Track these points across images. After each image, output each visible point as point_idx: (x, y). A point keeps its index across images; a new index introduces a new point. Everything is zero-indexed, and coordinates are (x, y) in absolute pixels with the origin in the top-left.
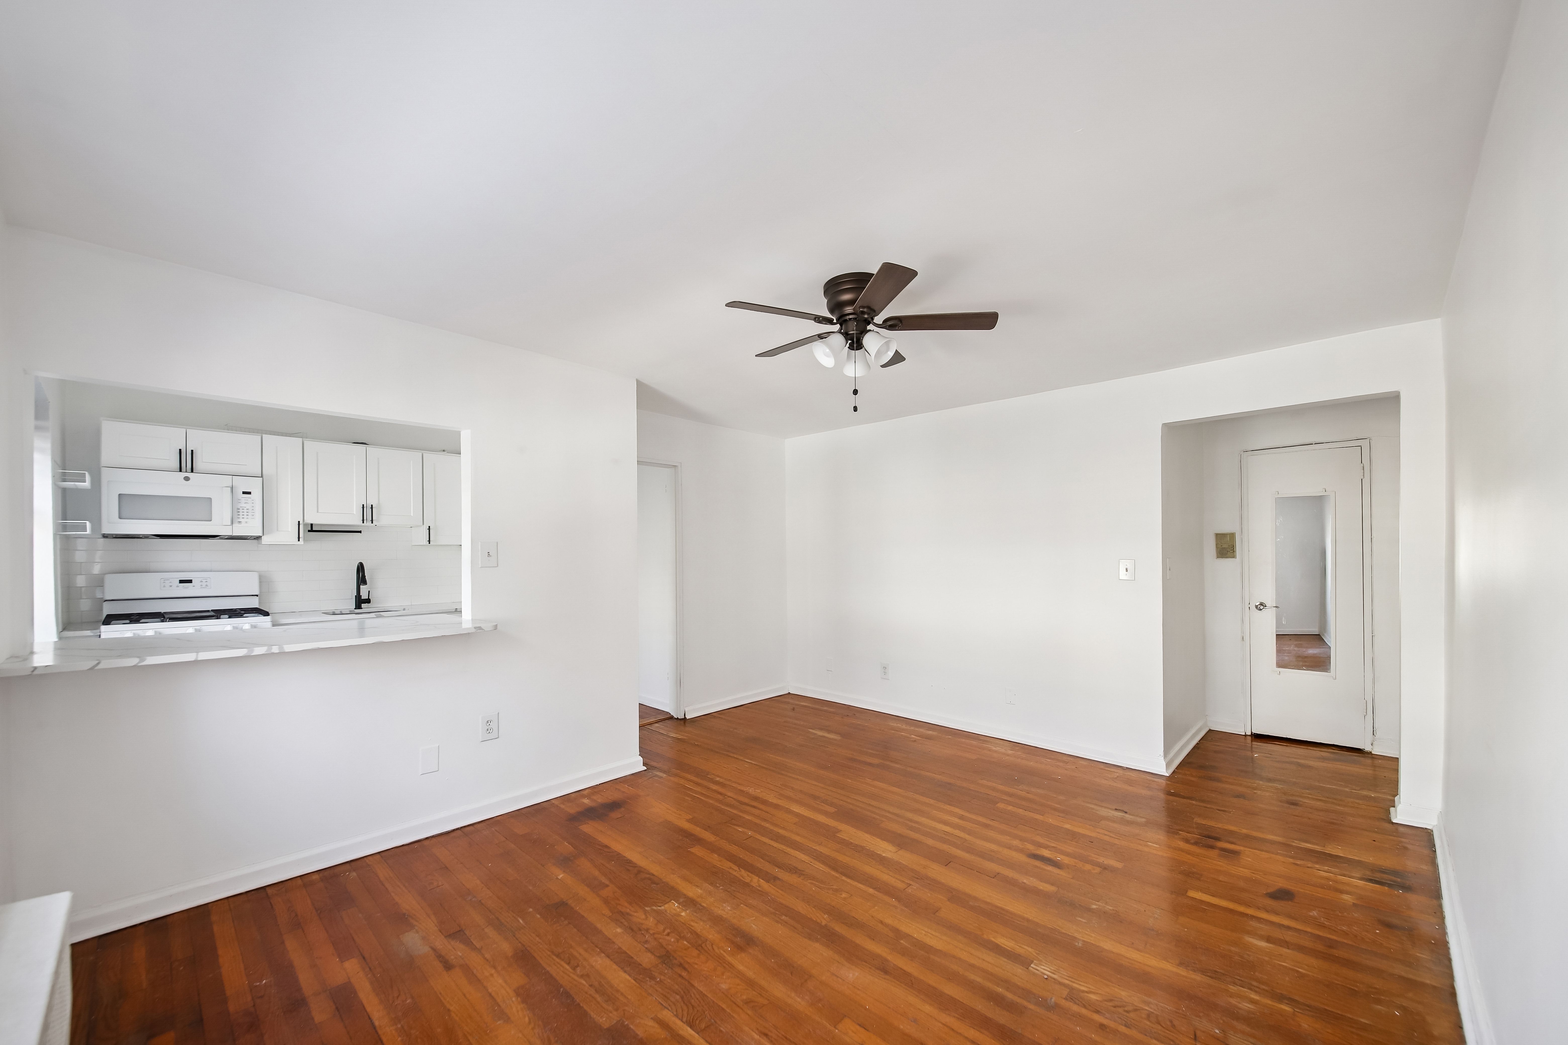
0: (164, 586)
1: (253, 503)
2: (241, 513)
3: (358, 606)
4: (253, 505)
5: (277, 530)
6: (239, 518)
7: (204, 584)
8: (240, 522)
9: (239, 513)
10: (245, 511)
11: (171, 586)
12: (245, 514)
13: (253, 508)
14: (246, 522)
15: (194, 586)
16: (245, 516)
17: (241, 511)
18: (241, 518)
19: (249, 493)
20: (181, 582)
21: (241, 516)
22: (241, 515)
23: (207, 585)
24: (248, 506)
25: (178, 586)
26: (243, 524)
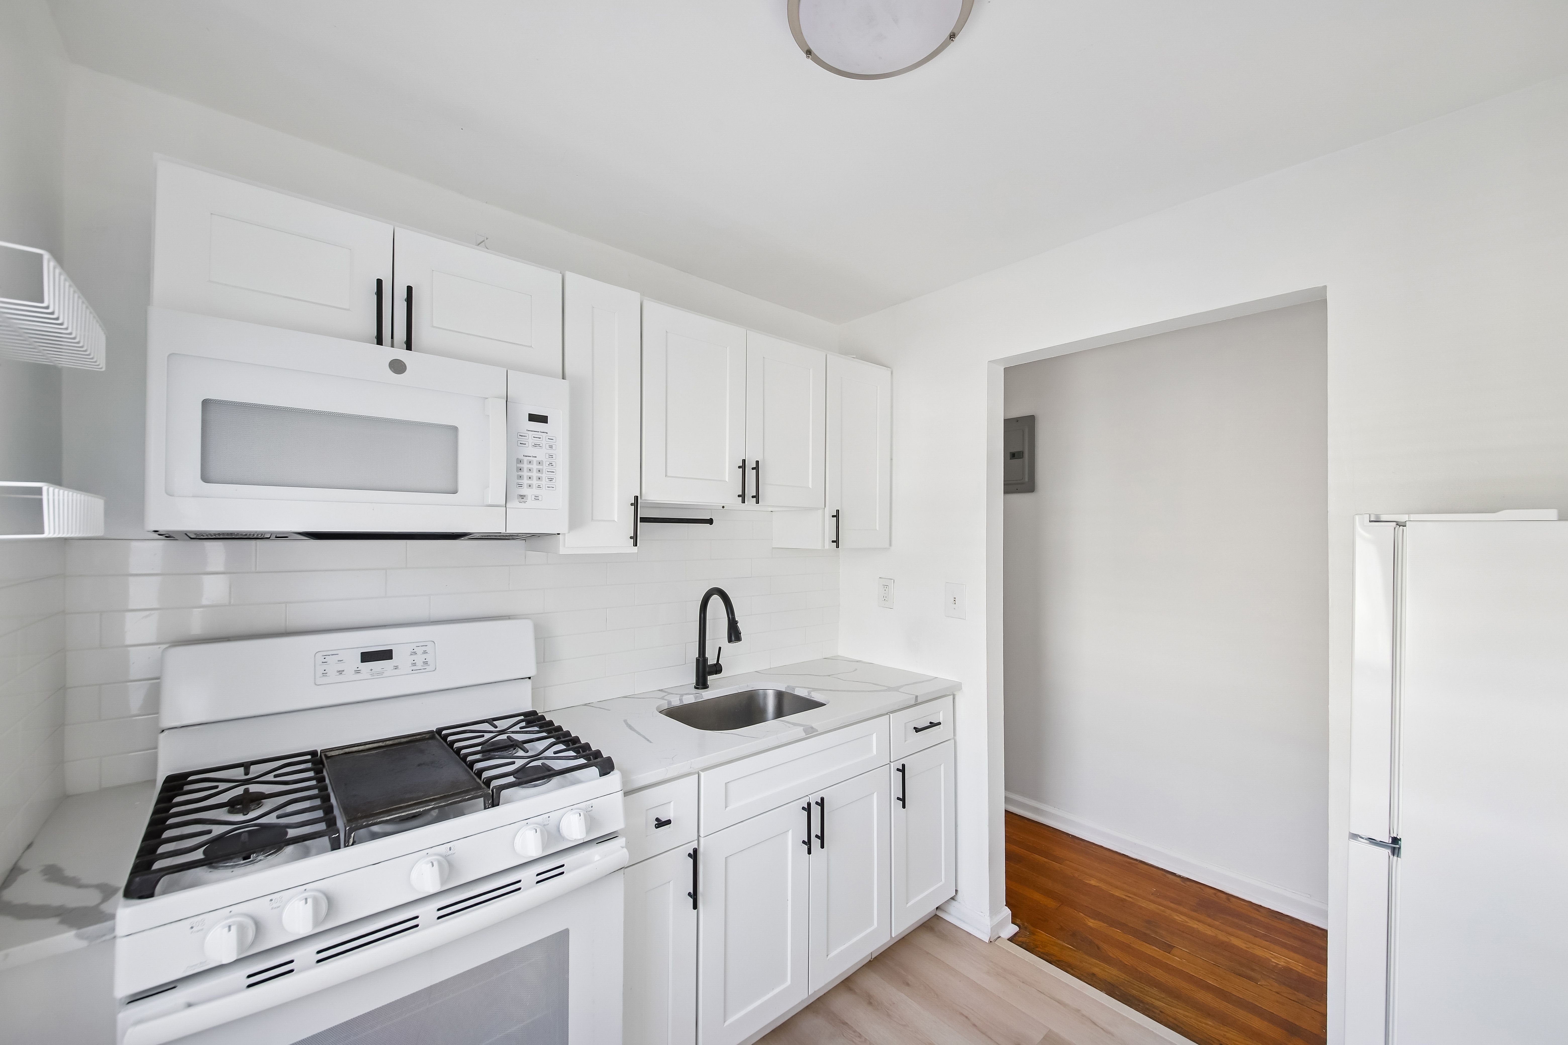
0: (325, 674)
1: (551, 447)
2: (525, 474)
3: (702, 683)
4: (551, 452)
5: (592, 520)
6: (520, 486)
7: (419, 660)
8: (522, 497)
9: (520, 473)
10: (535, 467)
11: (340, 672)
12: (535, 474)
13: (551, 460)
14: (537, 498)
15: (396, 668)
16: (534, 482)
17: (525, 466)
18: (525, 486)
19: (543, 419)
20: (367, 657)
21: (525, 482)
22: (525, 478)
23: (426, 663)
24: (541, 454)
25: (358, 672)
26: (530, 503)
